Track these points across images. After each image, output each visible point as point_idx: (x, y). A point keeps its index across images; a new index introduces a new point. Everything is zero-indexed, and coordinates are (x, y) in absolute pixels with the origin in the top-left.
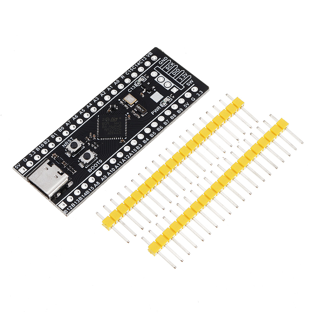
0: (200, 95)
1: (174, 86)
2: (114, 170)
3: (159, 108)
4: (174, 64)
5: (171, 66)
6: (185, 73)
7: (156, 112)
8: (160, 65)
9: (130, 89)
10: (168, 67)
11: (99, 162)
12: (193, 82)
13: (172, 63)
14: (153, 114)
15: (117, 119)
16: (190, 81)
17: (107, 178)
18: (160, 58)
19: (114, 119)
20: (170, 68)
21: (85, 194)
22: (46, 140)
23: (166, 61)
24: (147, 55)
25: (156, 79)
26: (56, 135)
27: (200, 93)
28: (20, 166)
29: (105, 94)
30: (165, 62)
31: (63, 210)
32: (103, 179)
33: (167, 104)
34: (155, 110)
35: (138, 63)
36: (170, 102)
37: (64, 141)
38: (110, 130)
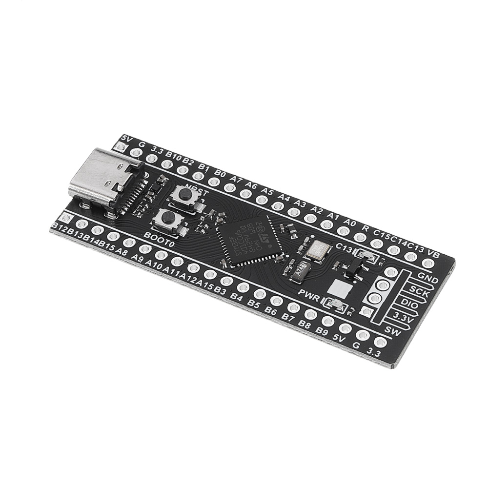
0: (370, 355)
1: (375, 309)
2: (159, 267)
3: (317, 299)
4: (427, 296)
5: (420, 294)
6: (411, 318)
7: (306, 296)
8: (414, 275)
9: (344, 245)
10: (416, 290)
11: (169, 243)
12: (397, 335)
13: (429, 293)
14: (299, 293)
15: (267, 241)
16: (397, 331)
17: (139, 262)
18: (431, 272)
19: (264, 238)
20: (415, 293)
21: (96, 242)
22: (190, 159)
23: (430, 283)
24: (431, 251)
25: (379, 278)
26: (207, 170)
27: (375, 352)
28: (128, 141)
29: (319, 212)
30: (426, 281)
31: (57, 221)
32: (135, 257)
33: (329, 308)
34: (310, 294)
35: (406, 242)
36: (336, 311)
37: (196, 184)
38: (240, 238)
